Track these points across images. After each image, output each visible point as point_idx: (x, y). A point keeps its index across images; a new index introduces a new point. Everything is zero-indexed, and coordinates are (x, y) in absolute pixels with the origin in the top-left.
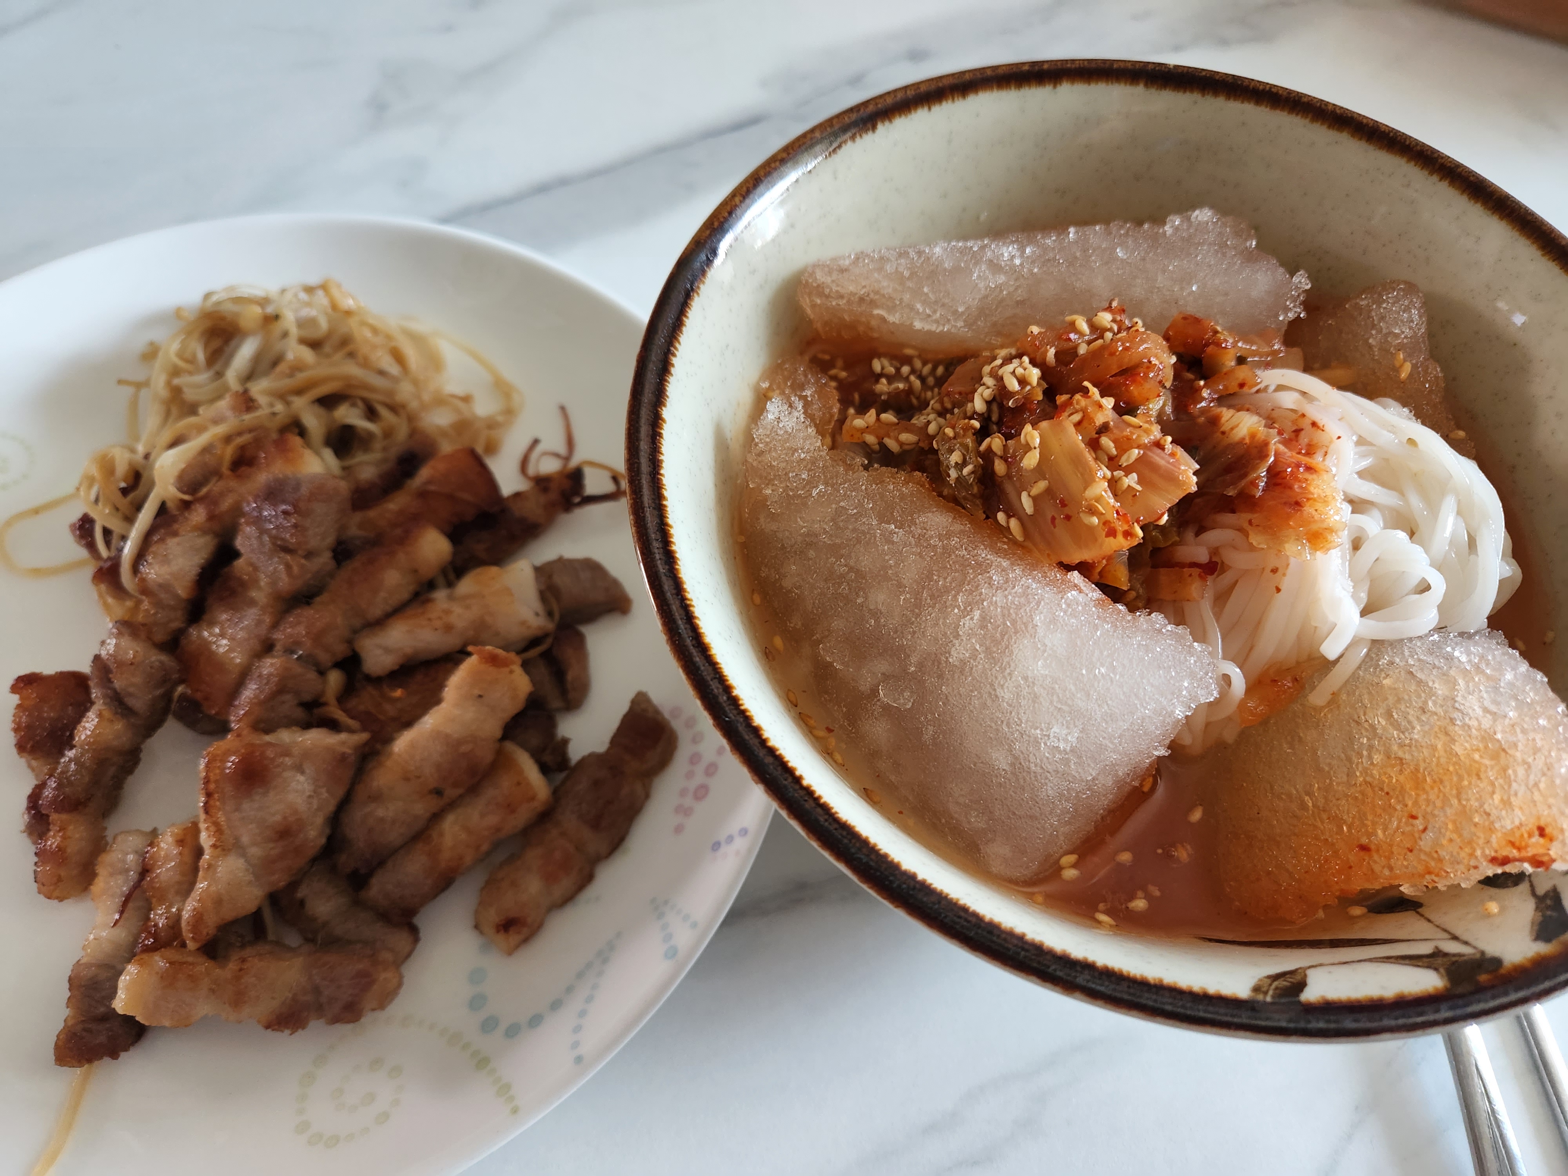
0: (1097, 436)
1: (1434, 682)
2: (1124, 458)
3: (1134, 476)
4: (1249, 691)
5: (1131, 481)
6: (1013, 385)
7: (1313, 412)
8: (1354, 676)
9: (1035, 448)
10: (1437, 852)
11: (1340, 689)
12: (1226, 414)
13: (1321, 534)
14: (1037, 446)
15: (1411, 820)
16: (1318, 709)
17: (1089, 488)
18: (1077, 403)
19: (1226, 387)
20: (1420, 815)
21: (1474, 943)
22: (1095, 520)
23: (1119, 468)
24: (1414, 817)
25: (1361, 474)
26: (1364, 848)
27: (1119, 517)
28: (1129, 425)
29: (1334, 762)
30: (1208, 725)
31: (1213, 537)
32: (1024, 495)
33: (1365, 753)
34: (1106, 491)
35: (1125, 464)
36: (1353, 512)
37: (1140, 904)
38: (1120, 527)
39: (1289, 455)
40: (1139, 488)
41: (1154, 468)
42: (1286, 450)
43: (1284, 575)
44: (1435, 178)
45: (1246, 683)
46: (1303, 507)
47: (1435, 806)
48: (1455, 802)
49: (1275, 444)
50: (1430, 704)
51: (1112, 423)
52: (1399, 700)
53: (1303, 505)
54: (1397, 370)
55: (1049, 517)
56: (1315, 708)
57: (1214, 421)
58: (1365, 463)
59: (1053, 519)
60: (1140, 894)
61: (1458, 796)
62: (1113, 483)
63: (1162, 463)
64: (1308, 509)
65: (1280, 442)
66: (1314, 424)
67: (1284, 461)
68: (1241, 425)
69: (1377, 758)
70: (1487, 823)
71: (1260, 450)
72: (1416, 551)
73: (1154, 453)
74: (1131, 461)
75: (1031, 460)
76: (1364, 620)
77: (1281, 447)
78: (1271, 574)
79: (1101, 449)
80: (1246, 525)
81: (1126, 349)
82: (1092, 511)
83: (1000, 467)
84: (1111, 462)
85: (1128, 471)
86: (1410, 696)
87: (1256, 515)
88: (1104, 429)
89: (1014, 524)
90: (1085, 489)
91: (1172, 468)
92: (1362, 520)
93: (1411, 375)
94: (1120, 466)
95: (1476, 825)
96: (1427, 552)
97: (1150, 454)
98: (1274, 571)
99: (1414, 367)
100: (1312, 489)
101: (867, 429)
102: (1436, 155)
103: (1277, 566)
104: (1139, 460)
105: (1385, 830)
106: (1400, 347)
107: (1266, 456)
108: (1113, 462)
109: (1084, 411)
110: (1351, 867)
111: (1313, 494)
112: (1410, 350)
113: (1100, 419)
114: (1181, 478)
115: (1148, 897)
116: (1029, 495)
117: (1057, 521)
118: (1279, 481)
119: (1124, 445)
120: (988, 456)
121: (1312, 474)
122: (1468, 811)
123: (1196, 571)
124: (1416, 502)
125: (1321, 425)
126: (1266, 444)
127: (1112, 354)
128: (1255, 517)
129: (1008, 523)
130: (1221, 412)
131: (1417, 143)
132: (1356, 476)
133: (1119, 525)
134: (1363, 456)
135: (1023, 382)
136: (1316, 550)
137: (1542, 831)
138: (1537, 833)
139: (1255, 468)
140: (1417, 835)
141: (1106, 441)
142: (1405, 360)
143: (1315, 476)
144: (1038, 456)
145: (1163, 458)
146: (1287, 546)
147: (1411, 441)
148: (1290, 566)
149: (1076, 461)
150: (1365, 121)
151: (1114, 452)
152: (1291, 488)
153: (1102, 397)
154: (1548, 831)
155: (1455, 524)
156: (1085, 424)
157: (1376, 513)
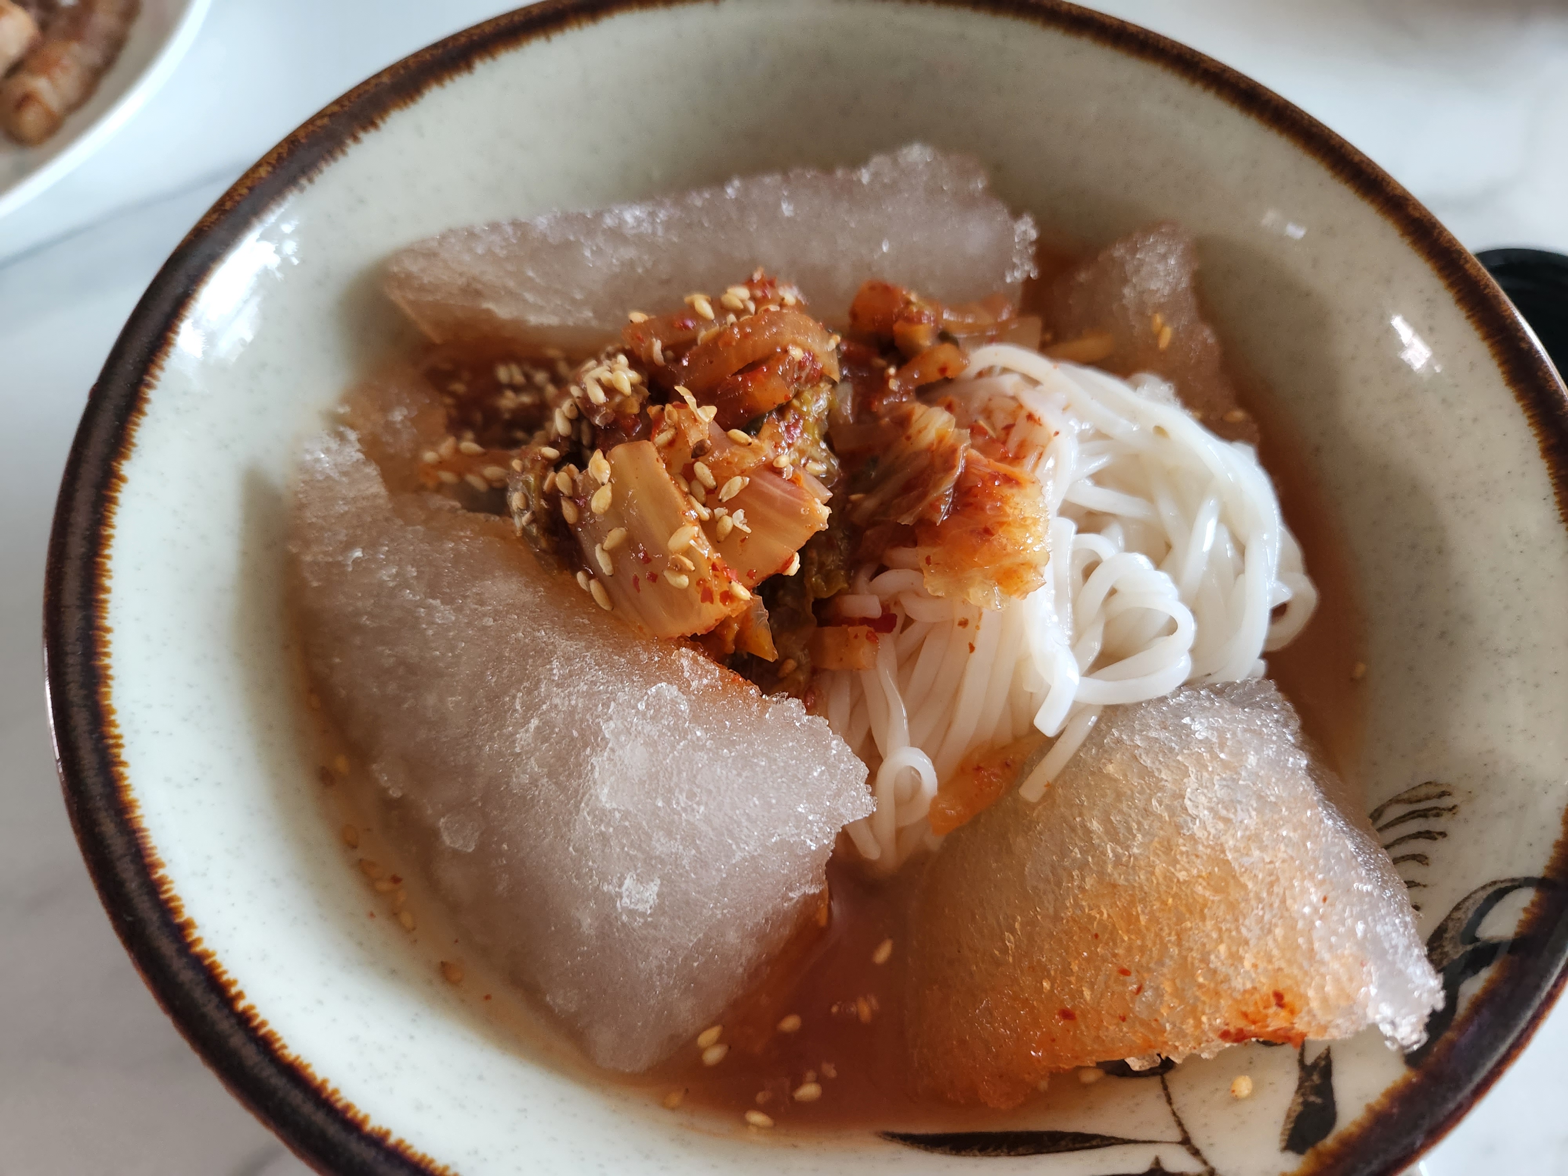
0: (693, 460)
1: (1160, 771)
2: (724, 490)
3: (740, 513)
4: (941, 788)
5: (738, 520)
6: (598, 396)
7: (1031, 401)
8: (1076, 761)
9: (603, 484)
10: (1156, 1020)
11: (1056, 780)
12: (919, 410)
13: (1015, 571)
14: (606, 481)
15: (1122, 977)
16: (1032, 807)
17: (675, 534)
18: (669, 417)
19: (922, 375)
20: (1133, 969)
21: (1206, 1153)
22: (684, 580)
23: (720, 503)
24: (1125, 972)
25: (1098, 479)
26: (1067, 1015)
27: (717, 573)
28: (735, 442)
29: (1041, 886)
30: (900, 832)
31: (890, 581)
32: (598, 548)
33: (1075, 873)
34: (695, 539)
35: (725, 499)
36: (1079, 531)
37: (809, 1091)
38: (717, 586)
39: (986, 464)
40: (748, 530)
41: (768, 499)
42: (981, 457)
43: (978, 627)
44: (1198, 87)
45: (938, 777)
46: (992, 535)
47: (1151, 958)
48: (1174, 951)
49: (966, 449)
50: (1154, 802)
51: (709, 442)
52: (1119, 796)
53: (993, 532)
54: (1157, 336)
55: (632, 576)
56: (1027, 804)
57: (903, 422)
58: (1096, 464)
59: (636, 580)
60: (810, 1075)
61: (1179, 943)
62: (709, 527)
63: (777, 492)
64: (1001, 537)
65: (972, 446)
66: (1030, 417)
67: (976, 472)
68: (929, 427)
69: (1089, 883)
70: (1212, 985)
71: (947, 458)
72: (1162, 579)
73: (764, 480)
74: (734, 494)
75: (600, 501)
76: (1090, 681)
77: (974, 453)
78: (960, 628)
79: (697, 479)
80: (922, 564)
81: (745, 336)
82: (681, 570)
83: (569, 511)
84: (709, 496)
85: (732, 506)
86: (1132, 792)
87: (935, 550)
88: (700, 452)
89: (594, 587)
90: (671, 534)
91: (791, 498)
92: (1093, 541)
93: (1172, 343)
94: (720, 500)
95: (1200, 986)
96: (1176, 580)
97: (758, 480)
98: (964, 623)
99: (1176, 332)
100: (1009, 510)
101: (441, 464)
102: (1196, 59)
103: (966, 617)
104: (745, 490)
105: (1092, 989)
106: (1159, 308)
107: (953, 467)
108: (711, 497)
109: (677, 427)
110: (1054, 1040)
111: (1009, 516)
112: (1170, 308)
113: (693, 438)
114: (802, 512)
115: (820, 1080)
116: (603, 549)
117: (640, 583)
118: (971, 500)
119: (722, 474)
120: (553, 497)
121: (1011, 487)
122: (1189, 966)
123: (865, 628)
124: (1168, 511)
125: (1037, 418)
126: (953, 451)
127: (728, 344)
128: (935, 552)
129: (588, 585)
130: (914, 408)
131: (1174, 44)
132: (1089, 483)
133: (716, 586)
134: (1098, 454)
135: (610, 390)
136: (1010, 595)
137: (1279, 997)
138: (1273, 1001)
139: (937, 485)
140: (1128, 998)
141: (702, 469)
142: (1163, 325)
143: (1015, 491)
144: (610, 494)
145: (778, 487)
146: (972, 591)
147: (1160, 431)
148: (984, 616)
149: (660, 498)
150: (1107, 20)
151: (711, 481)
152: (983, 509)
153: (699, 405)
154: (1287, 999)
155: (1217, 535)
156: (678, 445)
157: (1116, 532)
